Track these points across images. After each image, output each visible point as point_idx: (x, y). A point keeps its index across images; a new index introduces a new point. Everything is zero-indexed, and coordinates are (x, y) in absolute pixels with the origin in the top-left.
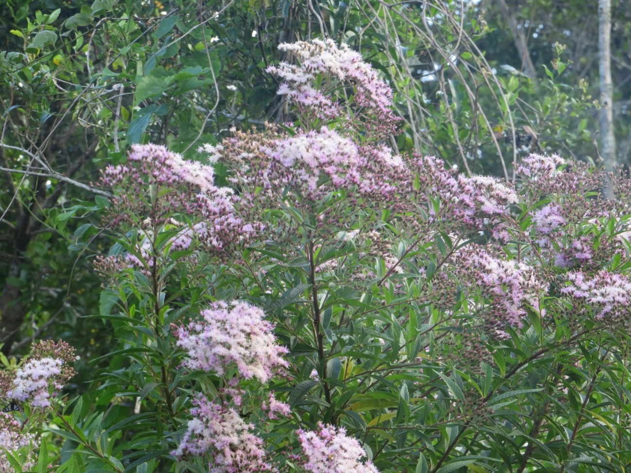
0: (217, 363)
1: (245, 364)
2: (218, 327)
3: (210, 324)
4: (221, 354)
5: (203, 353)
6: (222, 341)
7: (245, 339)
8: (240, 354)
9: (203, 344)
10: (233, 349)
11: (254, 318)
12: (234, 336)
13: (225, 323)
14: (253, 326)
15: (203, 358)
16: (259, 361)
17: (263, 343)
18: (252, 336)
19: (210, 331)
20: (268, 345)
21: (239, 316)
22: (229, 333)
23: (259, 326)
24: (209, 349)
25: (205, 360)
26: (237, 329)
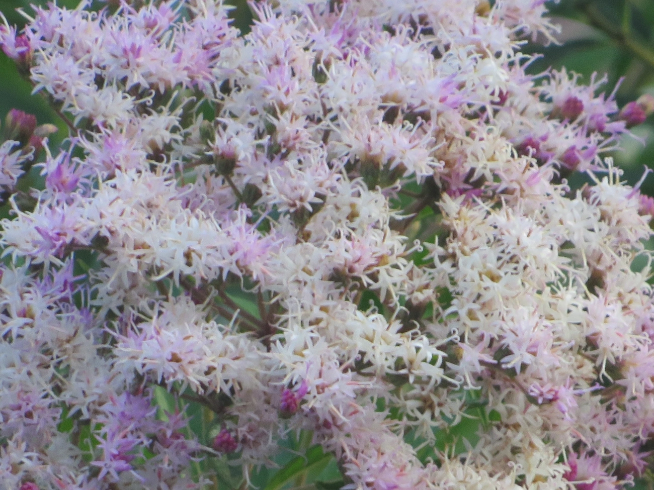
0: (167, 458)
1: (408, 453)
2: (157, 154)
3: (88, 126)
4: (195, 379)
5: (41, 383)
6: (199, 271)
7: (395, 241)
8: (361, 366)
9: (37, 301)
10: (295, 334)
11: (458, 57)
12: (301, 217)
13: (212, 111)
14: (456, 124)
15: (44, 421)
16: (529, 418)
17: (554, 262)
18: (450, 204)
19: (91, 187)
20: (595, 283)
21: (329, 45)
22: (251, 196)
23: (506, 119)
24: (88, 346)
25: (60, 443)
26: (317, 155)
